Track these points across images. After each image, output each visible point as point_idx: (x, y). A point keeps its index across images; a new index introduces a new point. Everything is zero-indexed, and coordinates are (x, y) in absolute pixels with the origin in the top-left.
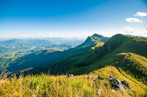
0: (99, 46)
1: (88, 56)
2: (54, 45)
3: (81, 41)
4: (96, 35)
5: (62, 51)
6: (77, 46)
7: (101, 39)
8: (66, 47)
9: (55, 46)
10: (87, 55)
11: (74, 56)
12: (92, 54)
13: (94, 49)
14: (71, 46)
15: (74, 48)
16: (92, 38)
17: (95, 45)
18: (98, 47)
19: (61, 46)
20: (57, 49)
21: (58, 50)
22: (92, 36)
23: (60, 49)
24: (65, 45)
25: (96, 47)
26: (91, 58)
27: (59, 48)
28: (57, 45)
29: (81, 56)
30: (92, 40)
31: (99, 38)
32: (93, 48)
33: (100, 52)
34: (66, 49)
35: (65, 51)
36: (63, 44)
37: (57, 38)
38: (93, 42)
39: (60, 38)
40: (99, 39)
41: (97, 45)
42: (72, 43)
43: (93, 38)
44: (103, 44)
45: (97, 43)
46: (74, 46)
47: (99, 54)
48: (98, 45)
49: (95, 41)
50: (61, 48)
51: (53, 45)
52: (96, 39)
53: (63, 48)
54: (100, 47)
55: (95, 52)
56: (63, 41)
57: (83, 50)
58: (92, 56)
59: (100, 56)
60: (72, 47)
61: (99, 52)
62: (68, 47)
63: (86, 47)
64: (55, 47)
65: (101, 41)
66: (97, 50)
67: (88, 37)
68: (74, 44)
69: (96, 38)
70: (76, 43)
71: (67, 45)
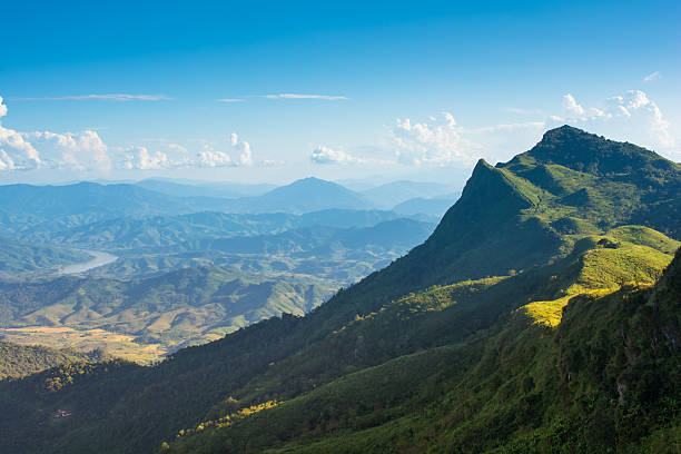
0: (621, 280)
1: (488, 412)
2: (35, 276)
3: (390, 226)
4: (566, 145)
5: (148, 355)
6: (344, 284)
7: (632, 197)
8: (197, 304)
9: (61, 289)
10: (472, 399)
11: (313, 423)
12: (530, 384)
13: (564, 326)
14: (265, 290)
15: (300, 313)
16: (526, 188)
17: (572, 271)
18: (608, 298)
19: (136, 293)
20: (75, 340)
21: (97, 353)
22: (530, 163)
23: (119, 338)
24: (183, 284)
25: (575, 290)
26: (522, 436)
27: (113, 320)
28: (78, 282)
29: (405, 422)
30: (528, 204)
31: (612, 186)
32: (548, 312)
33: (633, 360)
34: (205, 328)
35: (184, 358)
36: (154, 267)
37: (85, 185)
38: (546, 239)
39: (125, 188)
40: (616, 198)
41: (588, 272)
42: (279, 257)
43: (539, 177)
44: (662, 261)
45: (586, 244)
46: (310, 295)
47: (621, 387)
48: (602, 277)
49: (565, 225)
50: (129, 314)
51: (21, 278)
52: (579, 199)
53: (163, 324)
54: (631, 300)
55: (576, 362)
56: (153, 232)
57: (426, 345)
58: (533, 413)
59: (634, 410)
60: (271, 302)
61: (623, 358)
62: (233, 310)
63: (455, 294)
64: (53, 312)
65: (637, 218)
66: (594, 341)
67: (481, 165)
68: (305, 268)
69: (570, 178)
70: (325, 250)
71: (218, 278)
